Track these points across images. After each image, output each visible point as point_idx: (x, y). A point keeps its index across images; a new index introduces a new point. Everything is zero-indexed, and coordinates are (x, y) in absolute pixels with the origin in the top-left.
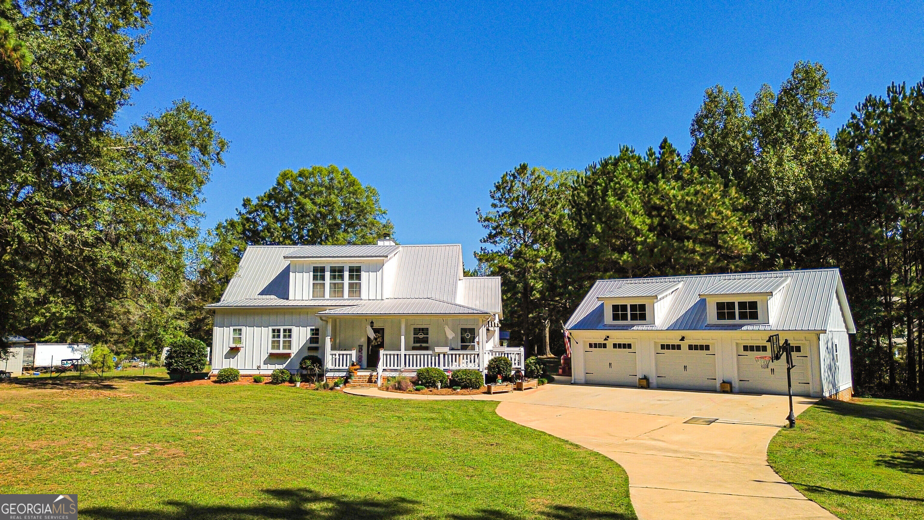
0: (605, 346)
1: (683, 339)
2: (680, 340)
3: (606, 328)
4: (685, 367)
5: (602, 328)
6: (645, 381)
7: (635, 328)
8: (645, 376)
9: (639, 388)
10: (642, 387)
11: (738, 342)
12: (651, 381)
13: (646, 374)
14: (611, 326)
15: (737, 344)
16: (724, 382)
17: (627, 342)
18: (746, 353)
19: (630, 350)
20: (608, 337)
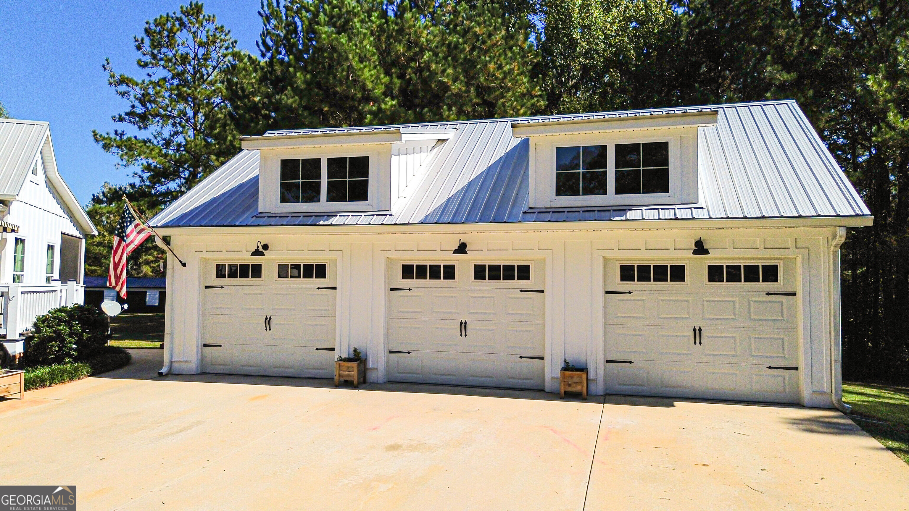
0: (257, 271)
1: (462, 249)
2: (456, 252)
3: (261, 221)
4: (463, 325)
5: (251, 221)
6: (355, 364)
7: (336, 220)
8: (355, 350)
9: (339, 385)
10: (347, 384)
11: (608, 255)
12: (370, 364)
13: (360, 345)
14: (273, 216)
15: (605, 260)
16: (567, 367)
17: (314, 259)
18: (627, 286)
19: (321, 282)
20: (266, 247)
